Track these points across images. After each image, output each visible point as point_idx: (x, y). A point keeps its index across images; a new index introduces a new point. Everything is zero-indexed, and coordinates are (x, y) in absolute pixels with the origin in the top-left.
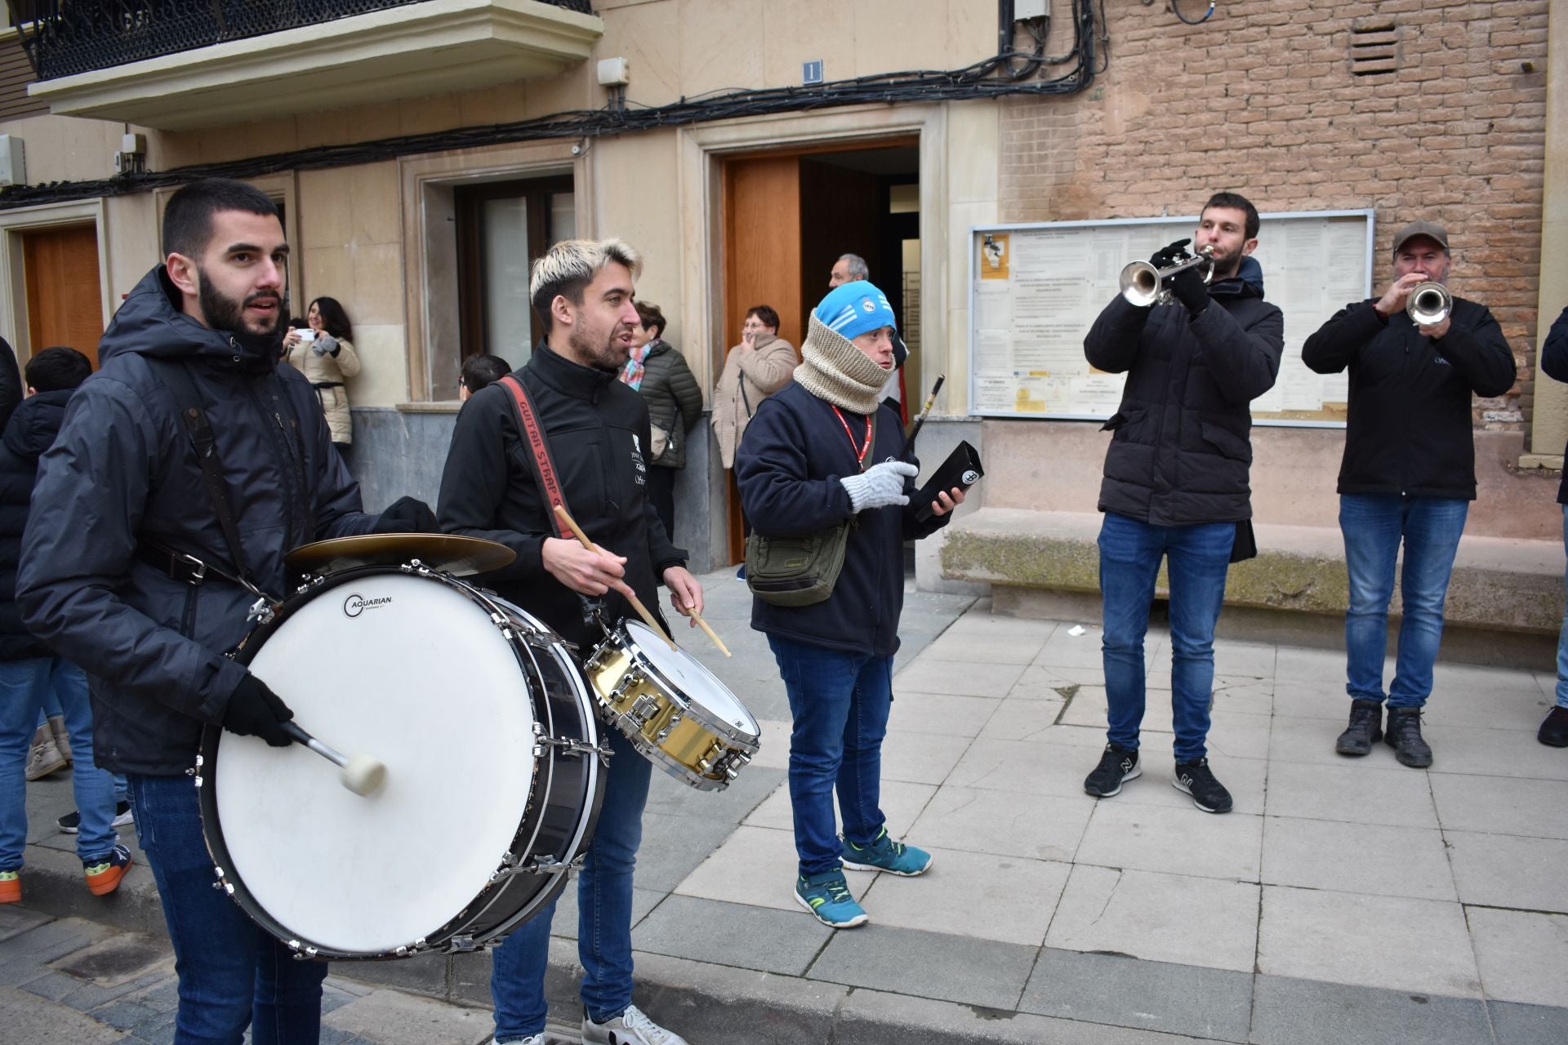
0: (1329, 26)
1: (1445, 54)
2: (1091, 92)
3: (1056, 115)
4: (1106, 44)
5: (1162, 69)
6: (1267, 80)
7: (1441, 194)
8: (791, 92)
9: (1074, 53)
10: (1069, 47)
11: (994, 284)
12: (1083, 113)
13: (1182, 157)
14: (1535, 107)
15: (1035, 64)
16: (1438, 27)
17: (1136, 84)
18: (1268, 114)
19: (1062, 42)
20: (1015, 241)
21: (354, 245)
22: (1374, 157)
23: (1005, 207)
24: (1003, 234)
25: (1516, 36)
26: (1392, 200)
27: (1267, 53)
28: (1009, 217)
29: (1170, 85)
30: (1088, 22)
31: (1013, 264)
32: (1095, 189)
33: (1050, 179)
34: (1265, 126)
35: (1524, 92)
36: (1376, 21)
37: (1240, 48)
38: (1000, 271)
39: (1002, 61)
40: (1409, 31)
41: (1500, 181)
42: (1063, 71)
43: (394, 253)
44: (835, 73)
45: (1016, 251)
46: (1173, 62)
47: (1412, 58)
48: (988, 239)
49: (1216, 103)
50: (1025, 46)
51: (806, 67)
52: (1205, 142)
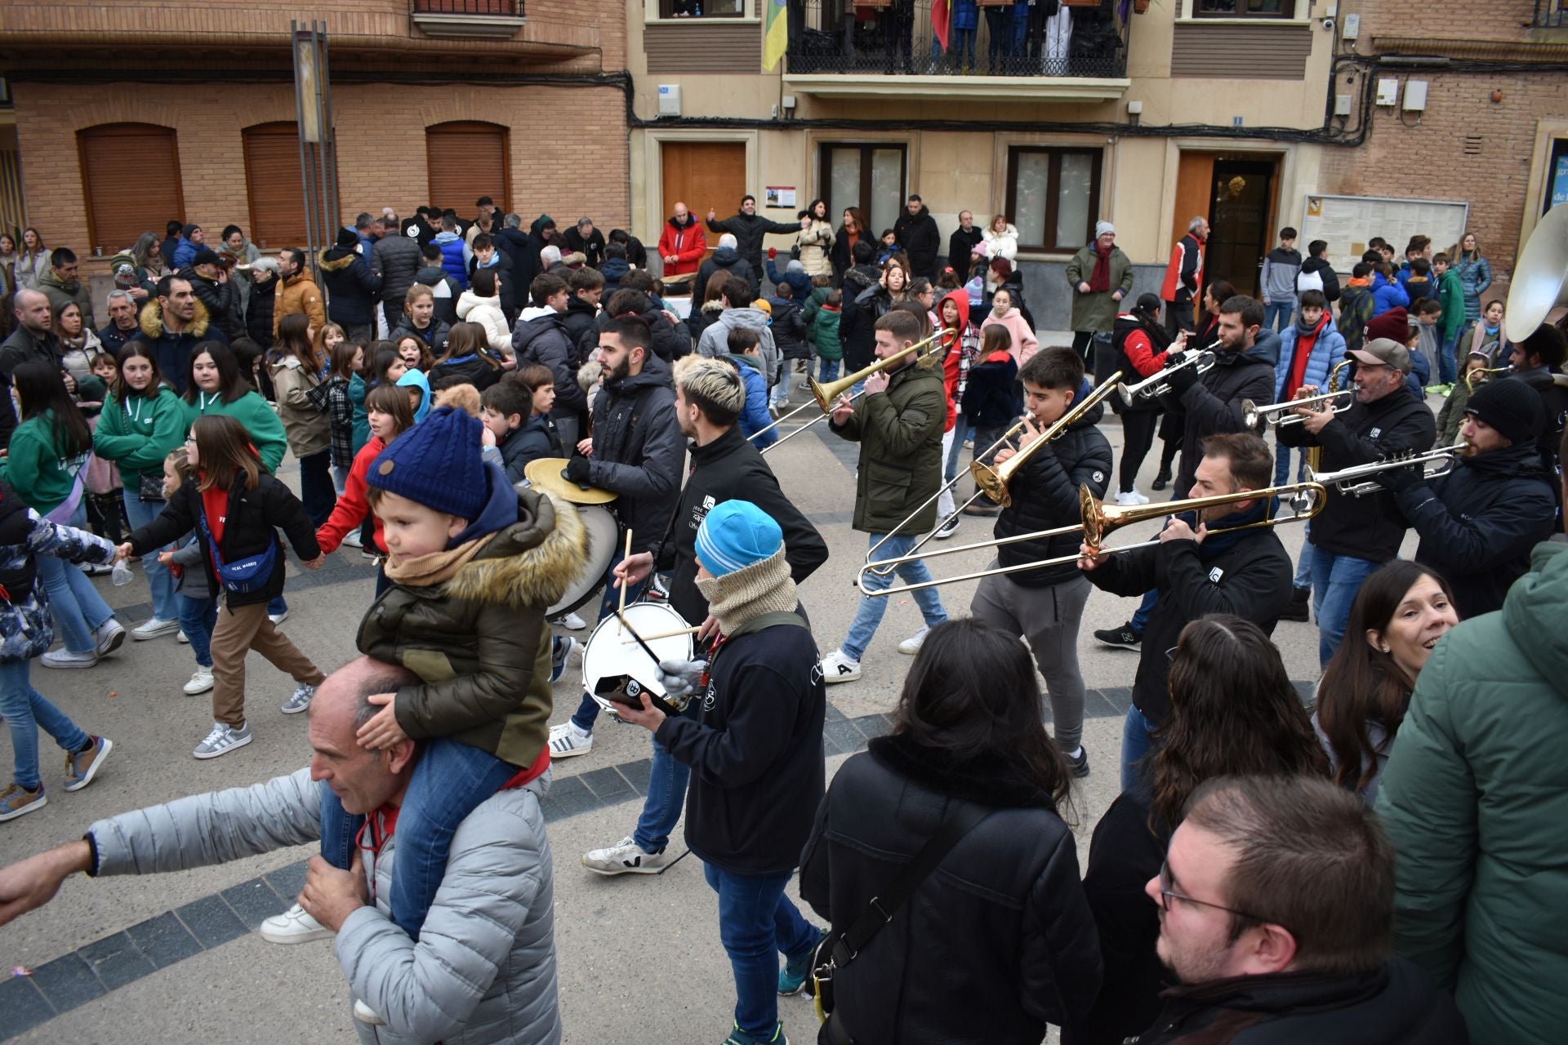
0: (1458, 134)
1: (1498, 150)
2: (1363, 146)
3: (1347, 153)
4: (1371, 128)
5: (1393, 141)
6: (1433, 151)
7: (1490, 199)
8: (1227, 129)
9: (1358, 130)
10: (1355, 127)
11: (1313, 218)
12: (1358, 154)
13: (1397, 175)
14: (1526, 173)
15: (1341, 131)
16: (1497, 140)
17: (1381, 146)
18: (1432, 164)
19: (1352, 125)
20: (1324, 202)
21: (957, 173)
22: (1469, 184)
23: (1319, 187)
24: (1320, 199)
25: (1523, 147)
26: (1474, 199)
27: (1434, 141)
28: (1321, 192)
29: (1395, 148)
30: (1366, 121)
31: (1323, 210)
32: (1360, 184)
33: (1341, 178)
34: (1430, 168)
35: (1523, 167)
36: (1475, 135)
37: (1424, 137)
38: (1317, 213)
39: (1326, 128)
40: (1487, 141)
41: (1511, 197)
42: (1351, 137)
43: (986, 180)
44: (1248, 123)
45: (1324, 206)
46: (1397, 139)
47: (1486, 150)
48: (1313, 200)
49: (1413, 157)
50: (1336, 124)
51: (1236, 119)
52: (1406, 171)
